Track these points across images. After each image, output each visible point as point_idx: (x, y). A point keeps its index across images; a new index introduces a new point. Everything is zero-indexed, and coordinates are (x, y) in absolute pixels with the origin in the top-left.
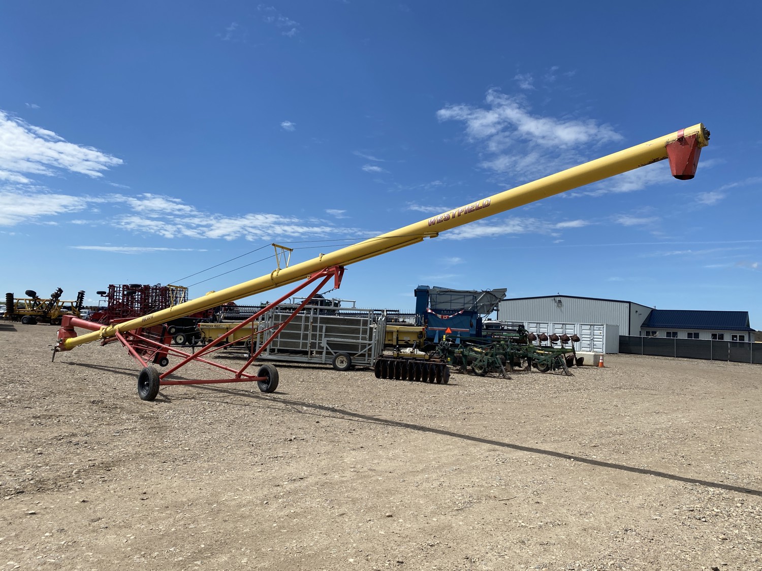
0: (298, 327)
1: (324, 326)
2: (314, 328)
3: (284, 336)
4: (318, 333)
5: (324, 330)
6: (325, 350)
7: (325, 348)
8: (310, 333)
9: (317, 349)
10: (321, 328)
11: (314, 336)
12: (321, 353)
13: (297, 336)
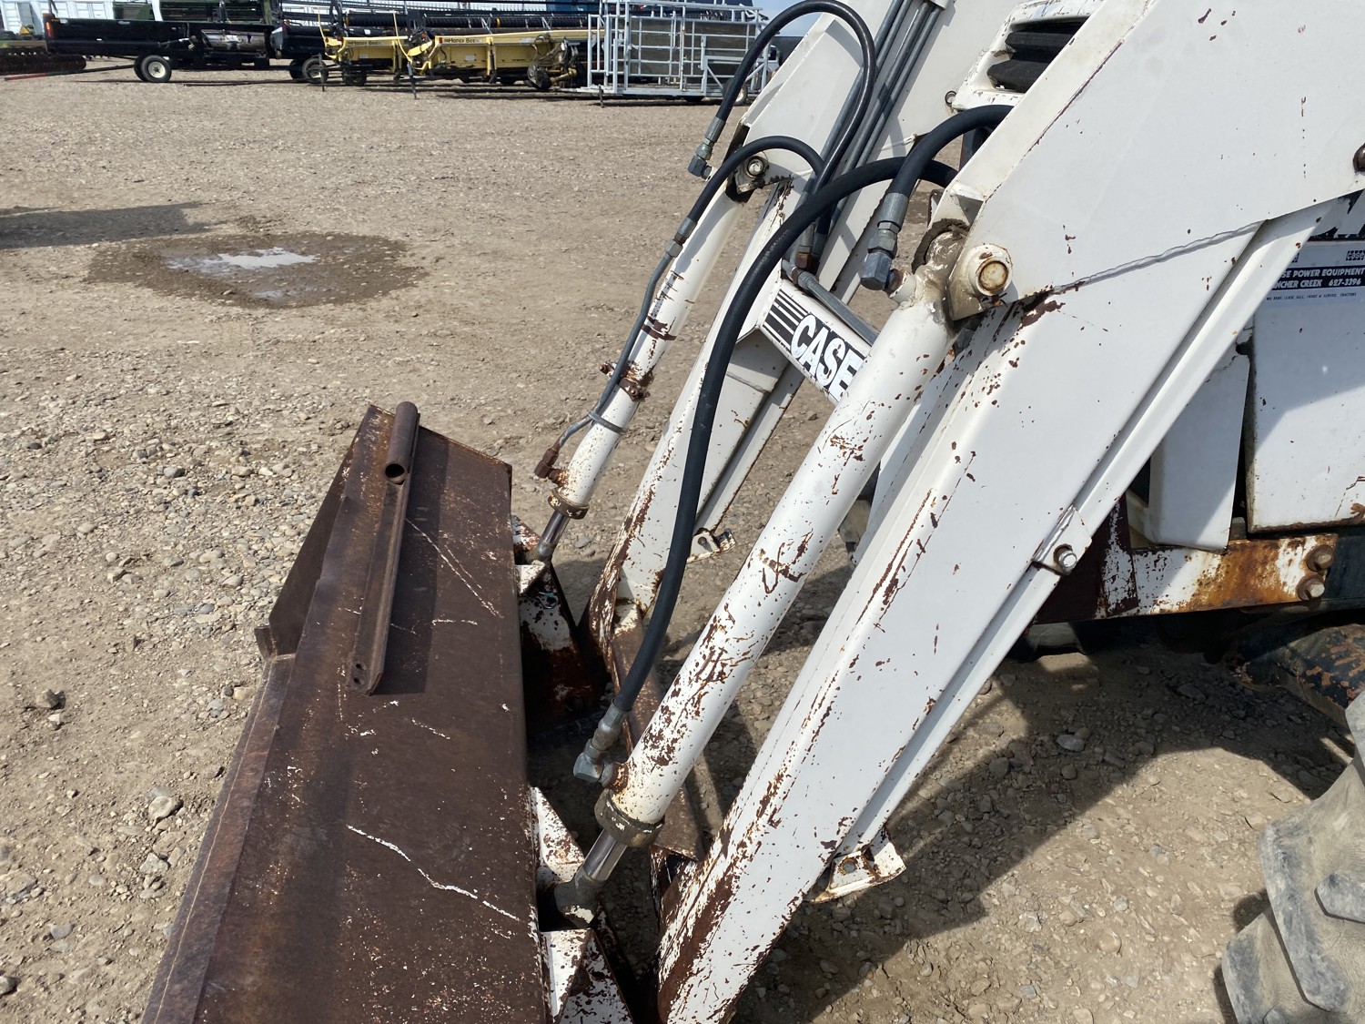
0: (665, 40)
1: (704, 37)
2: (688, 42)
3: (646, 54)
4: (693, 48)
5: (703, 44)
6: (705, 76)
7: (705, 73)
8: (682, 48)
9: (692, 75)
10: (698, 40)
11: (687, 53)
12: (698, 81)
13: (663, 55)
